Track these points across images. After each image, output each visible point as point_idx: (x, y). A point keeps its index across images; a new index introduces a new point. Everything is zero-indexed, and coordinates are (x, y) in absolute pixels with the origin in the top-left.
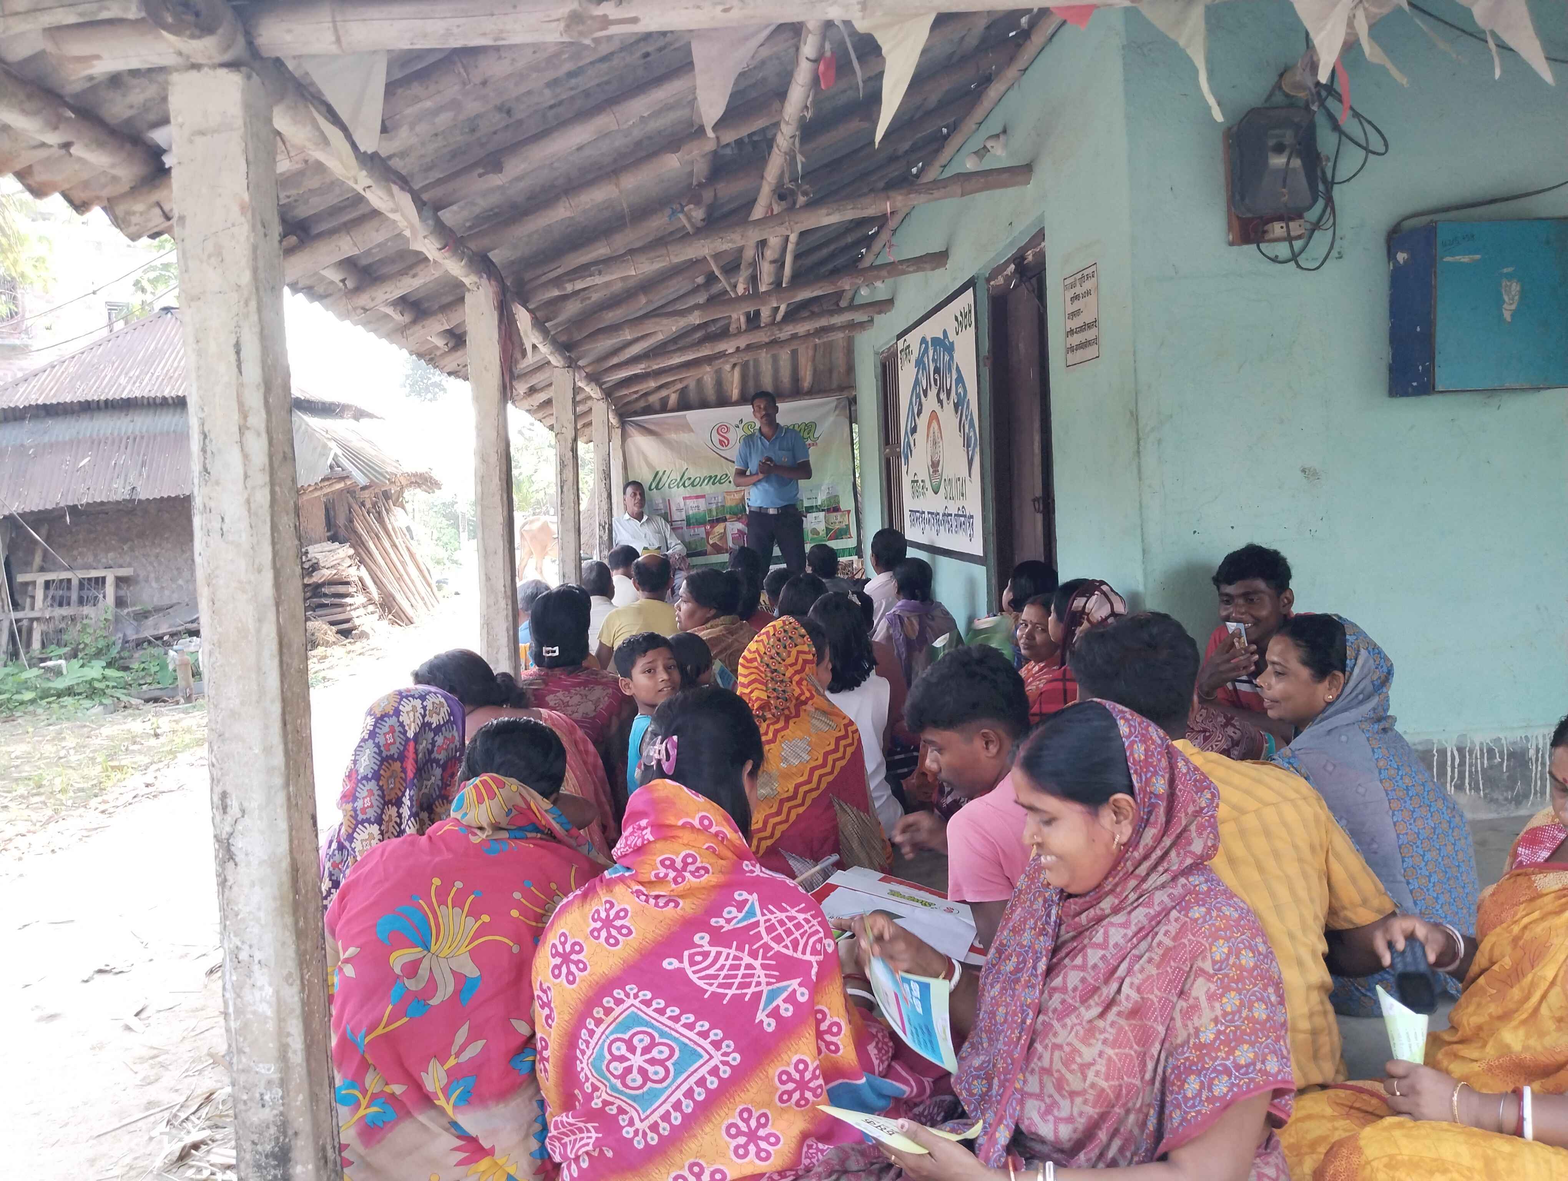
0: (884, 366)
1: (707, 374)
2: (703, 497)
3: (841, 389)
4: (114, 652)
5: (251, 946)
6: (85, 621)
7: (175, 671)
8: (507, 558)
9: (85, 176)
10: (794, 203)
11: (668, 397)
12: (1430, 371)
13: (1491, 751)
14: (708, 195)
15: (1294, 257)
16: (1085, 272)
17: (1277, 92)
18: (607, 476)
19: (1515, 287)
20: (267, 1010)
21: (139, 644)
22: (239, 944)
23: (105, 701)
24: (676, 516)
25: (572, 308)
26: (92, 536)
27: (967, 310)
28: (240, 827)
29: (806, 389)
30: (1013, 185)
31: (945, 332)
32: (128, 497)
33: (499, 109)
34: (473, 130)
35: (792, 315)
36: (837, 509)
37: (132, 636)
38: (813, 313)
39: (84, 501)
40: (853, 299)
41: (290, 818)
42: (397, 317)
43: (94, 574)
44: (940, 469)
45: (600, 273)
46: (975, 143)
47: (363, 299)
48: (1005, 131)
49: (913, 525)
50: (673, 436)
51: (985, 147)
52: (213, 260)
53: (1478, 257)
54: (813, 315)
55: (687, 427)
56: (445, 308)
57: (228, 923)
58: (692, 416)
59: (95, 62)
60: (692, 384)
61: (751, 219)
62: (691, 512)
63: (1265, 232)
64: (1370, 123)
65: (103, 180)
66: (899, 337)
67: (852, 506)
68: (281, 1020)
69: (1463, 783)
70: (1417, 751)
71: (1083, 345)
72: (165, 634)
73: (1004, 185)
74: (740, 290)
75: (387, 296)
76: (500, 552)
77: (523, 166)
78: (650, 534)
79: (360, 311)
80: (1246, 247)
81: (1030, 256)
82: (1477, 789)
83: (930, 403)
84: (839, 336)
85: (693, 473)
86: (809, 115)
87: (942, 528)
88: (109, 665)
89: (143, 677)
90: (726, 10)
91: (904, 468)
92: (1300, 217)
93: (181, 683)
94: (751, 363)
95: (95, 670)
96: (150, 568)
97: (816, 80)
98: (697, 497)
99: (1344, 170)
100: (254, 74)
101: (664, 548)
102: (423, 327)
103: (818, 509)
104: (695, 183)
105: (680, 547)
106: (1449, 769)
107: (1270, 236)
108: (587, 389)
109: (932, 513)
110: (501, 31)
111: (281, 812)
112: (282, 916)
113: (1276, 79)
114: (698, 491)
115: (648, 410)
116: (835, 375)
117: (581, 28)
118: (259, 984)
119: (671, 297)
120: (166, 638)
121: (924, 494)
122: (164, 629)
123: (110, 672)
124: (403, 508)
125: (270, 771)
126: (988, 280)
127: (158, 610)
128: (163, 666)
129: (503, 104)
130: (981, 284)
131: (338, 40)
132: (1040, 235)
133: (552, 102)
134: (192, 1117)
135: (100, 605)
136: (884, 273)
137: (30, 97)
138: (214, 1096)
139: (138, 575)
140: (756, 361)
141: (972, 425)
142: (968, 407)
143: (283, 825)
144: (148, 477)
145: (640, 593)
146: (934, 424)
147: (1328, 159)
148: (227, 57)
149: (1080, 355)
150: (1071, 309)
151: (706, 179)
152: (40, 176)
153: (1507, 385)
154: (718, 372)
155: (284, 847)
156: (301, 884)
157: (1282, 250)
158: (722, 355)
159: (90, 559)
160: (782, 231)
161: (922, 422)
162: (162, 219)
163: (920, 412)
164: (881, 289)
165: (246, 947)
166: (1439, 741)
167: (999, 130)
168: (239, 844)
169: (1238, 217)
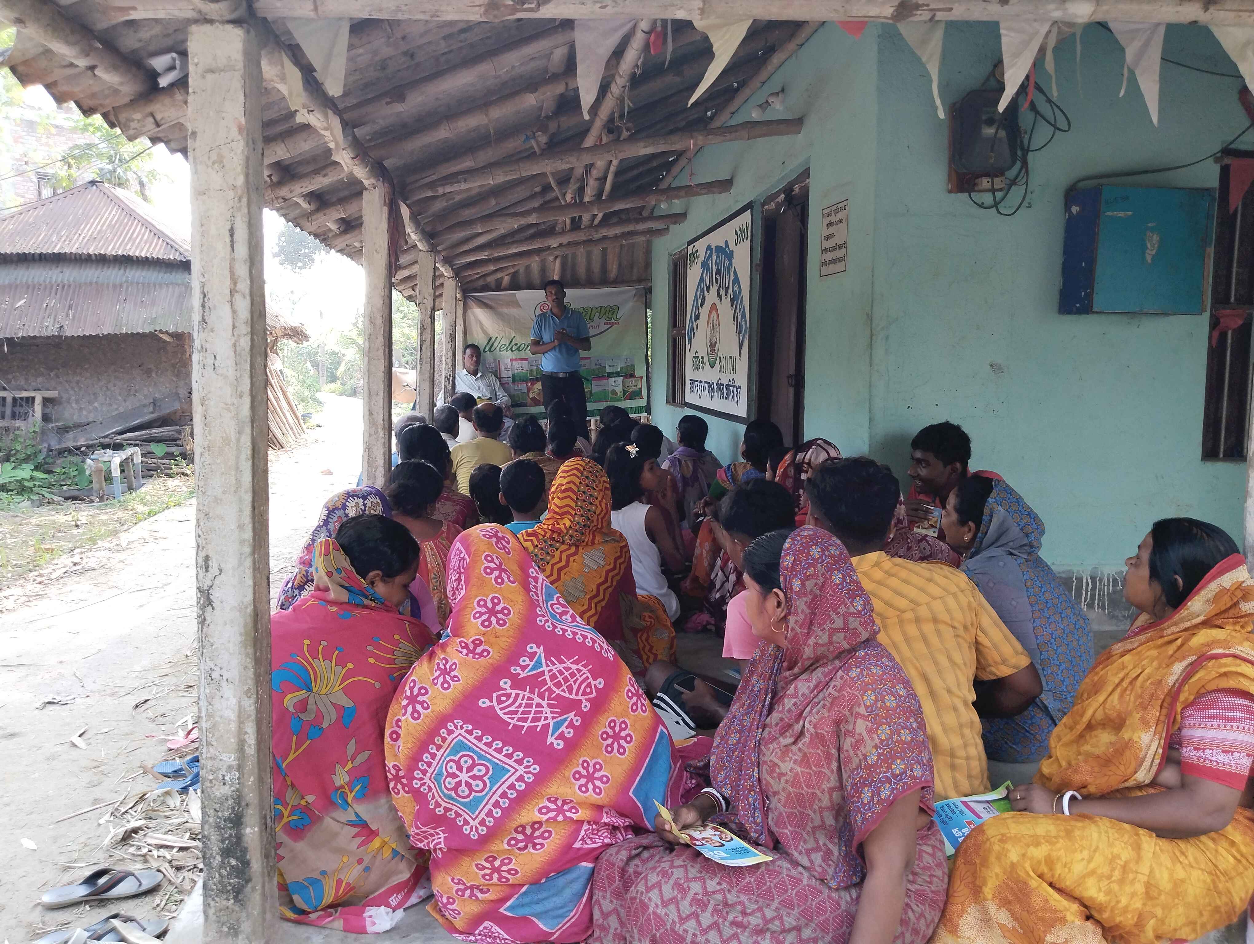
0: (675, 266)
1: (535, 263)
2: (526, 359)
3: (640, 281)
4: (41, 458)
5: (221, 668)
6: (17, 432)
7: (90, 475)
8: (386, 399)
9: (96, 89)
10: (619, 137)
11: (502, 278)
12: (1089, 297)
13: (1115, 580)
14: (553, 126)
15: (996, 205)
16: (839, 205)
17: (992, 79)
18: (453, 339)
19: (1156, 238)
20: (232, 715)
21: (61, 453)
22: (213, 666)
23: (32, 497)
24: (504, 374)
25: (438, 206)
26: (24, 363)
27: (745, 226)
28: (217, 582)
29: (612, 279)
30: (787, 134)
31: (726, 243)
32: (56, 334)
33: (405, 54)
34: (383, 68)
35: (607, 220)
36: (632, 376)
37: (55, 446)
38: (621, 219)
39: (20, 335)
40: (652, 211)
41: (254, 577)
42: (305, 205)
43: (25, 394)
44: (716, 349)
45: (465, 181)
46: (760, 97)
47: (284, 192)
48: (783, 90)
49: (692, 391)
50: (505, 310)
51: (767, 102)
52: (216, 166)
53: (1130, 213)
54: (621, 222)
55: (516, 304)
56: (342, 201)
57: (205, 651)
58: (521, 295)
59: (131, 12)
60: (522, 270)
61: (583, 146)
62: (516, 372)
63: (975, 184)
64: (1058, 107)
65: (107, 92)
66: (689, 243)
67: (645, 374)
68: (241, 722)
69: (1094, 603)
70: (1061, 578)
71: (834, 261)
72: (82, 446)
73: (781, 133)
74: (569, 197)
75: (303, 190)
76: (381, 394)
77: (420, 99)
78: (482, 386)
79: (280, 200)
80: (960, 195)
81: (797, 189)
82: (1103, 608)
83: (711, 297)
84: (641, 239)
85: (519, 340)
86: (639, 72)
87: (715, 394)
88: (36, 468)
89: (63, 480)
90: (602, 7)
91: (688, 347)
92: (1002, 174)
93: (95, 485)
94: (570, 255)
95: (25, 472)
96: (71, 392)
97: (647, 47)
98: (522, 360)
99: (1039, 139)
100: (251, 30)
101: (494, 398)
102: (325, 215)
103: (618, 375)
104: (543, 115)
105: (505, 399)
106: (1084, 592)
107: (980, 188)
108: (442, 269)
109: (708, 383)
110: (437, 11)
111: (249, 573)
112: (246, 648)
113: (991, 68)
114: (523, 355)
115: (486, 288)
116: (635, 270)
117: (496, 12)
118: (225, 696)
119: (513, 202)
120: (83, 449)
121: (702, 367)
122: (81, 442)
123: (37, 474)
124: (277, 354)
125: (242, 542)
126: (763, 205)
127: (77, 426)
128: (81, 471)
129: (408, 51)
130: (757, 208)
131: (316, 9)
132: (806, 173)
133: (446, 50)
134: (130, 811)
135: (30, 419)
136: (682, 193)
137: (73, 32)
138: (146, 797)
139: (62, 398)
140: (574, 256)
141: (744, 316)
142: (741, 302)
143: (250, 582)
144: (74, 317)
145: (478, 433)
146: (714, 313)
147: (1026, 133)
148: (233, 16)
149: (832, 268)
150: (826, 232)
151: (553, 113)
152: (63, 88)
153: (1145, 311)
154: (543, 261)
155: (250, 597)
156: (259, 626)
157: (987, 199)
158: (549, 248)
159: (22, 382)
160: (608, 157)
161: (704, 312)
162: (154, 126)
163: (703, 304)
164: (677, 205)
165: (218, 669)
166: (1078, 571)
167: (779, 89)
168: (216, 595)
169: (956, 171)
